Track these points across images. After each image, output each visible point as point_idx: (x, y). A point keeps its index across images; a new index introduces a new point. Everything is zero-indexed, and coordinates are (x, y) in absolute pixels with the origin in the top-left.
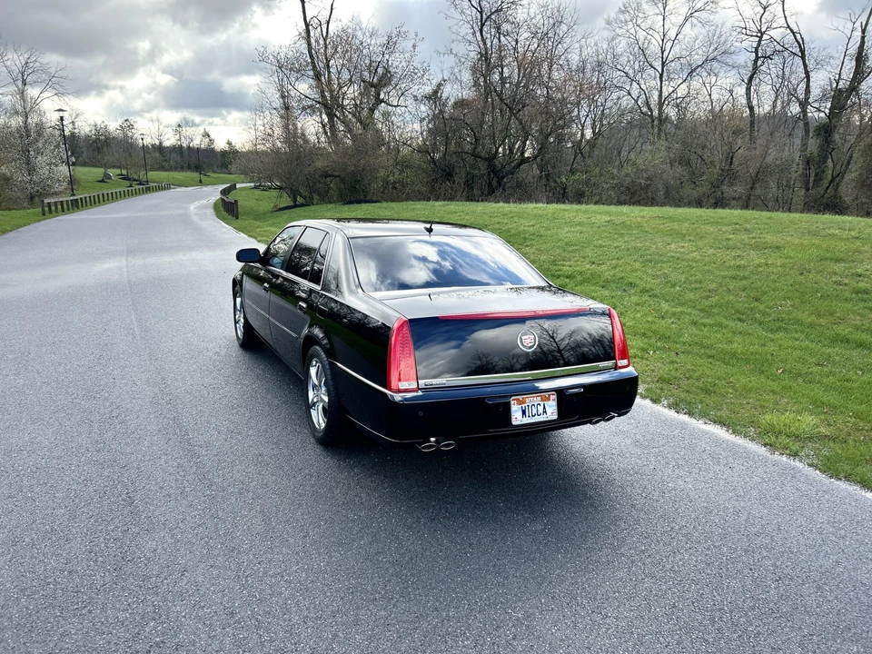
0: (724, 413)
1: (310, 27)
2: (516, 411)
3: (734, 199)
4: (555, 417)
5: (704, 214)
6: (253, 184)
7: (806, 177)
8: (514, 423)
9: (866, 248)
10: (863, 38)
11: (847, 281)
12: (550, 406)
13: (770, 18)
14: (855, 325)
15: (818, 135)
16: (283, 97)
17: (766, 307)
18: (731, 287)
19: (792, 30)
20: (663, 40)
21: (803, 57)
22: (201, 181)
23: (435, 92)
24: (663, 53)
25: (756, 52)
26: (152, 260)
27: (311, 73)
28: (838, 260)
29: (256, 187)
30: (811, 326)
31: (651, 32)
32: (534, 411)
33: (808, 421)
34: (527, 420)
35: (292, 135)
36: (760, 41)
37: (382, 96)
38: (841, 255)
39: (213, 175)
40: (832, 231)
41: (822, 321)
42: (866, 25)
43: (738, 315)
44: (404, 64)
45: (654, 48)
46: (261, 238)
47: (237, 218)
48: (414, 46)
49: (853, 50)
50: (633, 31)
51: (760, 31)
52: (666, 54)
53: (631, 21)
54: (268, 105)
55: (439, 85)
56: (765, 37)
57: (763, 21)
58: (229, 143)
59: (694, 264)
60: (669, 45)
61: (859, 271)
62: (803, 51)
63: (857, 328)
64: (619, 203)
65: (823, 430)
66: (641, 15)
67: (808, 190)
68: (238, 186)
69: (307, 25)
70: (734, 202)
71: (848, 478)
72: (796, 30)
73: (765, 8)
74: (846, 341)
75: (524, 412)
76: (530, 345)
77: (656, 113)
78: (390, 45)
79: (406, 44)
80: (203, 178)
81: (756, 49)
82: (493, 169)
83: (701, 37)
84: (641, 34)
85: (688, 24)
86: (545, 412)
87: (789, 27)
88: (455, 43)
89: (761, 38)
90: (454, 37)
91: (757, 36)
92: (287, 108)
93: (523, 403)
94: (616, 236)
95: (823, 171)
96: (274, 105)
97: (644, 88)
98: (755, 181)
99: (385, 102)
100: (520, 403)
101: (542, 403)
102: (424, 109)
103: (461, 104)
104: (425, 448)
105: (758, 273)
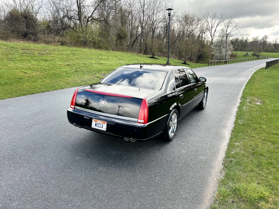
2: (94, 123)
4: (105, 130)
8: (92, 127)
12: (104, 126)
32: (99, 126)
34: (96, 128)
75: (96, 125)
76: (103, 104)
86: (102, 127)
93: (96, 122)
100: (96, 121)
101: (102, 124)
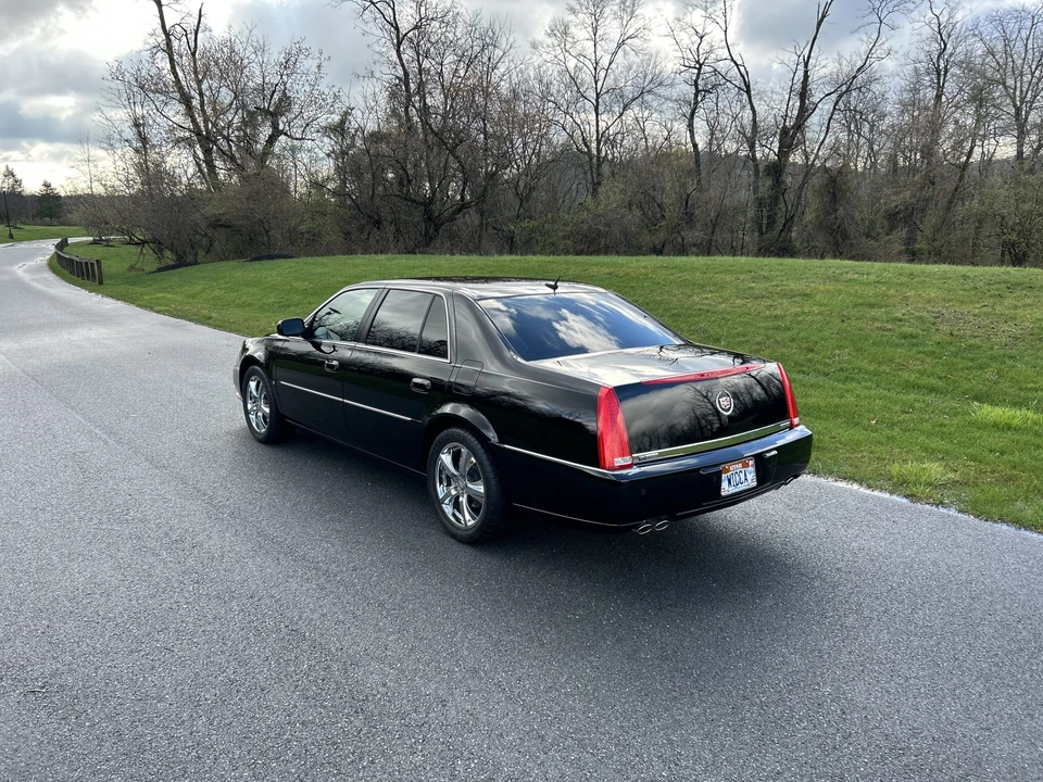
0: (847, 469)
1: (172, 38)
3: (695, 245)
4: (755, 484)
5: (709, 262)
6: (91, 238)
7: (757, 221)
8: (723, 494)
9: (892, 292)
10: (806, 72)
11: (890, 327)
12: (750, 473)
13: (707, 48)
14: (919, 371)
15: (768, 175)
16: (137, 125)
17: (824, 357)
18: (779, 339)
19: (735, 62)
20: (595, 69)
21: (748, 92)
22: (11, 236)
23: (343, 122)
24: (596, 82)
25: (696, 85)
26: (30, 342)
27: (177, 95)
28: (872, 306)
29: (94, 243)
30: (876, 374)
31: (582, 59)
32: (738, 480)
33: (934, 469)
35: (153, 175)
36: (698, 74)
37: (281, 127)
38: (872, 300)
39: (26, 227)
40: (849, 276)
41: (884, 368)
42: (809, 57)
43: (799, 368)
44: (307, 88)
45: (586, 76)
46: (159, 308)
47: (101, 283)
48: (319, 67)
49: (798, 86)
50: (561, 57)
51: (698, 62)
52: (600, 84)
53: (559, 45)
54: (116, 136)
55: (346, 114)
56: (705, 69)
57: (701, 51)
58: (47, 185)
59: (729, 317)
60: (602, 74)
61: (899, 315)
62: (748, 86)
63: (922, 373)
64: (579, 253)
65: (951, 475)
66: (570, 40)
67: (762, 234)
68: (70, 240)
69: (167, 34)
70: (694, 249)
71: (1002, 520)
72: (739, 62)
73: (701, 38)
74: (916, 387)
75: (730, 482)
76: (728, 407)
77: (594, 152)
78: (288, 65)
79: (308, 64)
80: (14, 232)
81: (696, 82)
82: (429, 217)
83: (635, 67)
84: (572, 63)
85: (620, 53)
86: (746, 479)
87: (732, 59)
88: (378, 65)
89: (699, 69)
90: (377, 57)
91: (695, 68)
92: (144, 140)
93: (730, 471)
94: (627, 289)
95: (775, 214)
96: (125, 136)
97: (579, 122)
98: (715, 225)
99: (286, 134)
100: (726, 471)
101: (743, 470)
102: (328, 143)
103: (376, 137)
104: (643, 530)
105: (799, 323)
